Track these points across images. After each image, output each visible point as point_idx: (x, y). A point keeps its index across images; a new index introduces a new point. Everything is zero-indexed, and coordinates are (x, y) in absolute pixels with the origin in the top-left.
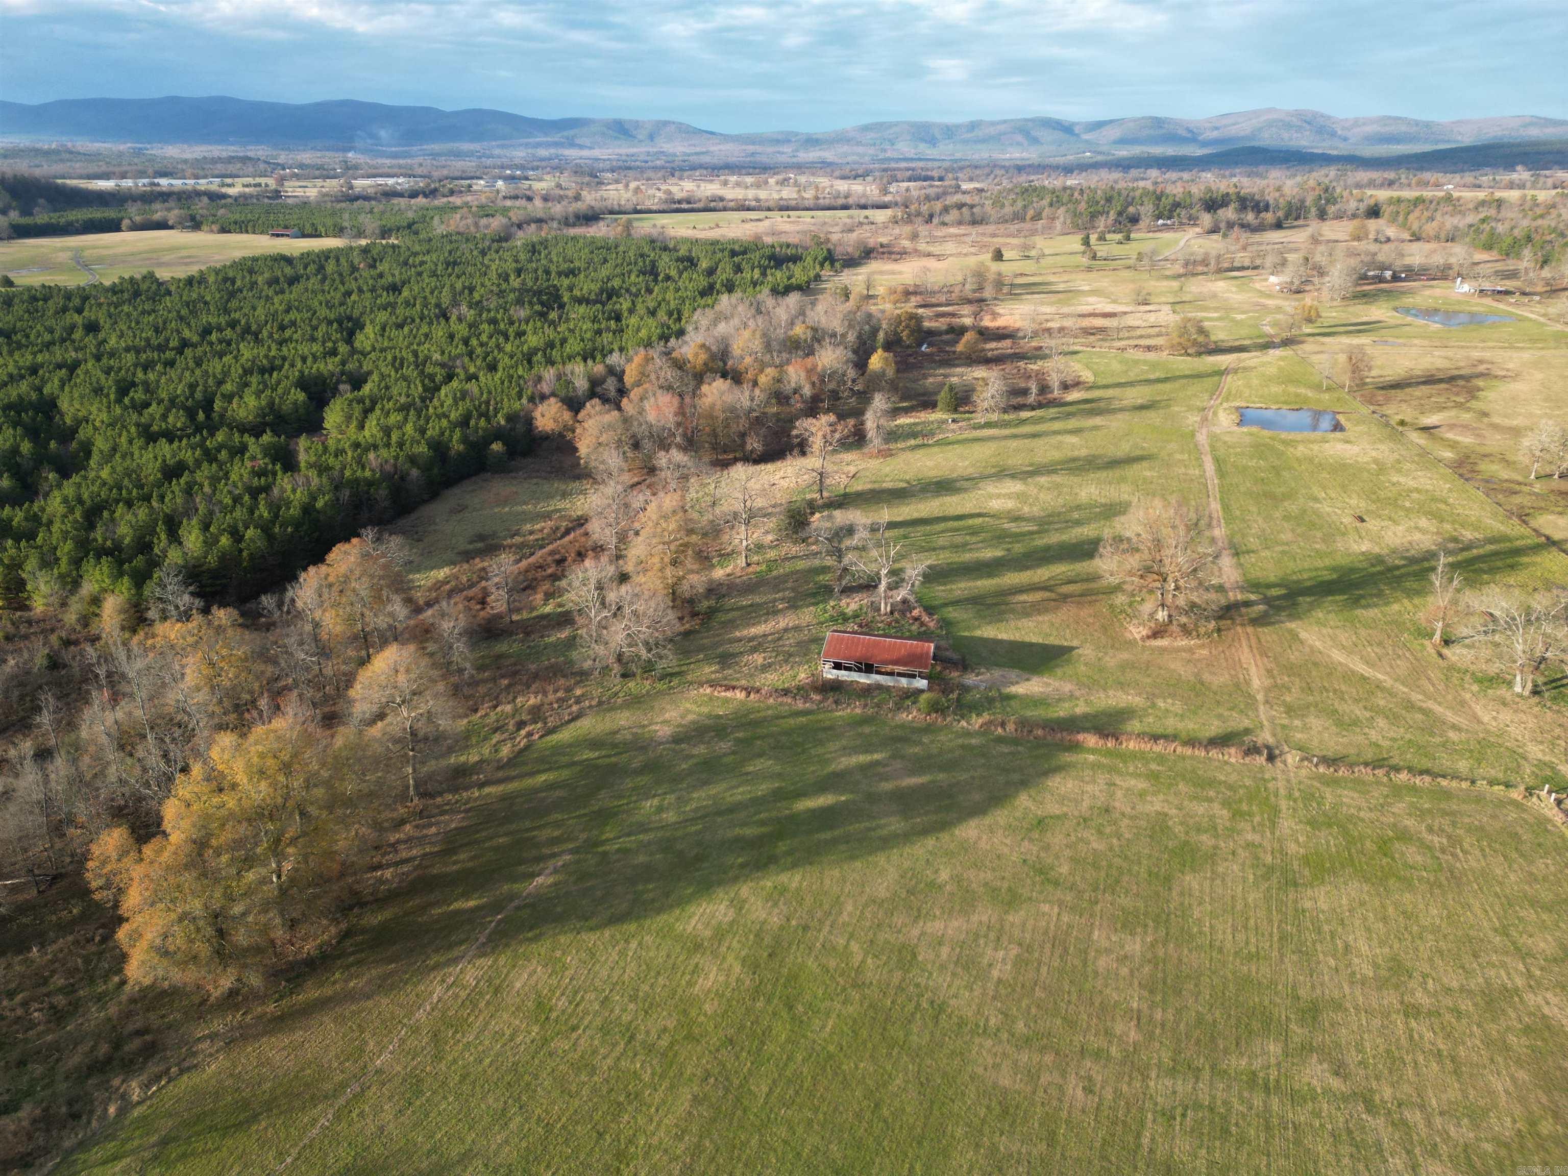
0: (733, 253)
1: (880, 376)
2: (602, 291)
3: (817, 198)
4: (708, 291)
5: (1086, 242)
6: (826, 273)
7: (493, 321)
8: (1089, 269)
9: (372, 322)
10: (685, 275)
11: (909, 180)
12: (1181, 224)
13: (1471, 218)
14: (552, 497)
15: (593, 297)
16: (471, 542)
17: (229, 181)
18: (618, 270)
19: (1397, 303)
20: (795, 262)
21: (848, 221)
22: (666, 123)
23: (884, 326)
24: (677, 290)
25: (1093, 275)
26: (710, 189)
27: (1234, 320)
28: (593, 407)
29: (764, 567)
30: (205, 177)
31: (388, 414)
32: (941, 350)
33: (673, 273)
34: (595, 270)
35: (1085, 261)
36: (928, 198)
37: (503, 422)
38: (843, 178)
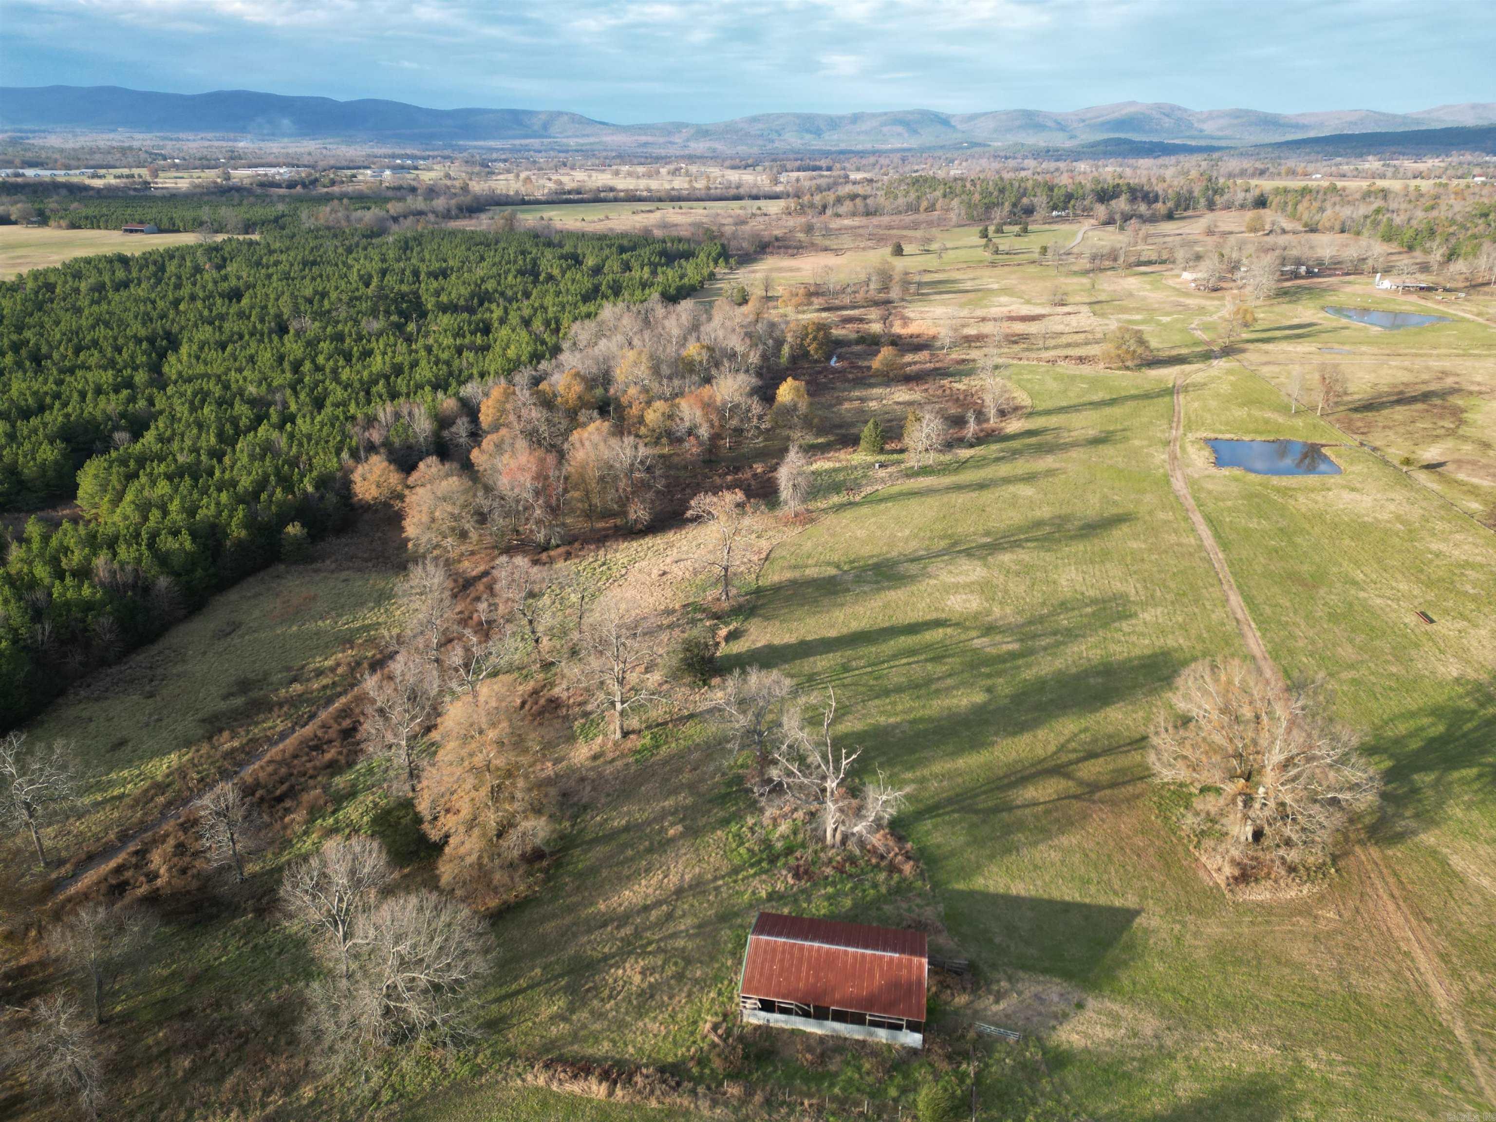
0: (622, 250)
1: (790, 410)
2: (472, 295)
3: (709, 188)
4: (592, 295)
5: (984, 235)
6: (721, 270)
7: (339, 337)
8: (993, 264)
9: (190, 340)
10: (568, 275)
11: (799, 170)
12: (1075, 215)
13: (1363, 210)
14: (363, 604)
15: (462, 302)
16: (225, 697)
17: (102, 172)
18: (494, 270)
19: (1321, 302)
20: (687, 259)
21: (741, 212)
22: (560, 114)
23: (789, 339)
24: (558, 293)
25: (998, 271)
26: (601, 179)
27: (1159, 323)
28: (429, 467)
29: (647, 740)
30: (78, 168)
31: (153, 483)
32: (854, 366)
33: (556, 272)
34: (470, 271)
35: (988, 255)
36: (819, 189)
37: (310, 489)
38: (733, 167)
